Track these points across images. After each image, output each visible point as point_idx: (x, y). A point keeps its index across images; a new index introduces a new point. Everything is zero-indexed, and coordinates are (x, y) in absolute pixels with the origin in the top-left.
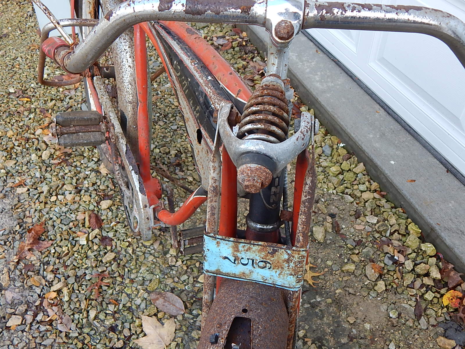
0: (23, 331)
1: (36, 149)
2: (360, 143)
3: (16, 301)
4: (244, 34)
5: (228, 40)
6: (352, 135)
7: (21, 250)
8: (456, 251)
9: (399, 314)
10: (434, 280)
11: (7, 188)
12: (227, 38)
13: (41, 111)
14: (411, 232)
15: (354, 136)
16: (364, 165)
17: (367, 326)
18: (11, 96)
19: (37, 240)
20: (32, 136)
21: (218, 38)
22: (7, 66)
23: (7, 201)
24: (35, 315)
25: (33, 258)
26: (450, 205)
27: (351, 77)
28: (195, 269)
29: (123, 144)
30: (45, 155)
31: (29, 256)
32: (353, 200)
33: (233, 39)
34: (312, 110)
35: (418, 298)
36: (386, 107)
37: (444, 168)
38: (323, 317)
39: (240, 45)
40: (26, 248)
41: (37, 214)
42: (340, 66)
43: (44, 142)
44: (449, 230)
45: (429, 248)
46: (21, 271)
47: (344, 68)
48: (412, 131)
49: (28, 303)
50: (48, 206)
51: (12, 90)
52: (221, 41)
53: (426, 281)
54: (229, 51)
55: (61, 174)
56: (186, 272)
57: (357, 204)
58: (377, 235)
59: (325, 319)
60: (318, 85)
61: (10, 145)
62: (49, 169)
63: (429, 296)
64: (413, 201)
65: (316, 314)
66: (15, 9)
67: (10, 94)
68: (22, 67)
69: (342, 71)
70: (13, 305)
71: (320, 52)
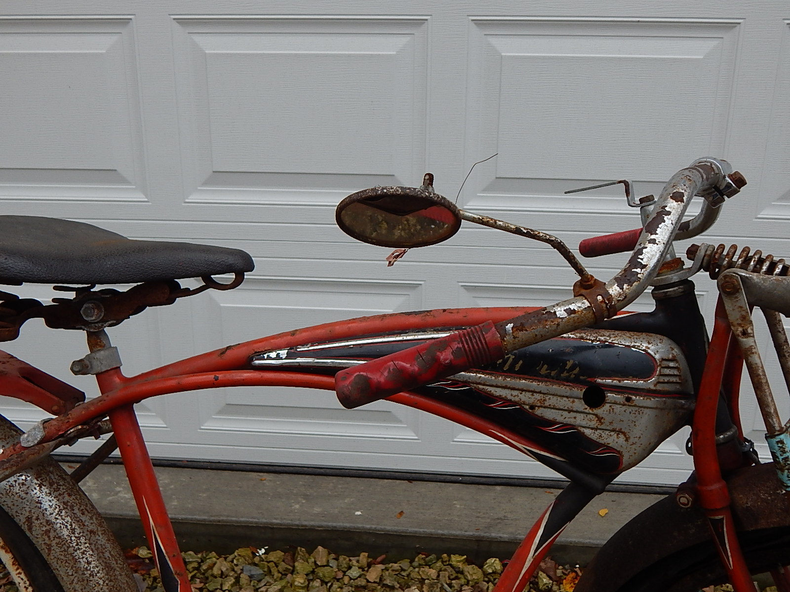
2: (297, 523)
15: (278, 521)
16: (323, 547)
44: (489, 527)
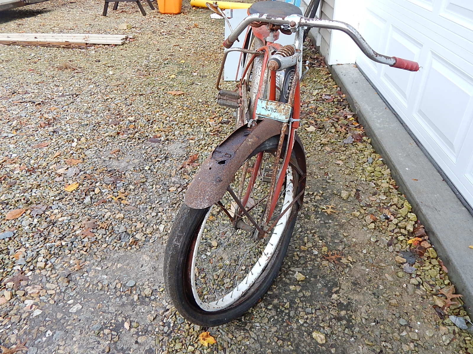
0: (175, 193)
1: (204, 127)
3: (175, 182)
4: (344, 95)
5: (332, 97)
6: (388, 152)
7: (184, 164)
8: (427, 216)
9: (377, 241)
10: (408, 231)
11: (186, 139)
12: (332, 96)
13: (212, 112)
14: (405, 207)
16: (390, 170)
17: (354, 240)
18: (199, 103)
19: (193, 161)
20: (204, 121)
21: (326, 95)
22: (201, 90)
23: (183, 144)
24: (183, 190)
25: (189, 168)
26: (436, 196)
27: (402, 124)
28: (266, 193)
29: (246, 110)
30: (208, 130)
31: (187, 166)
32: (375, 186)
33: (335, 97)
34: (370, 139)
35: (394, 237)
36: (417, 142)
37: (442, 178)
38: (329, 229)
39: (339, 101)
40: (187, 163)
41: (196, 152)
42: (397, 117)
43: (209, 124)
44: (429, 206)
45: (412, 216)
46: (181, 172)
47: (399, 118)
48: (429, 156)
49: (181, 184)
50: (202, 150)
51: (200, 101)
52: (327, 97)
53: (403, 231)
54: (330, 103)
55: (213, 139)
56: (261, 193)
57: (377, 189)
58: (382, 204)
59: (330, 230)
60: (378, 125)
61: (193, 122)
62: (208, 136)
63: (401, 238)
64: (411, 189)
65: (326, 227)
66: (214, 65)
67: (199, 102)
68: (209, 91)
69: (398, 120)
70: (174, 183)
71: (387, 108)
